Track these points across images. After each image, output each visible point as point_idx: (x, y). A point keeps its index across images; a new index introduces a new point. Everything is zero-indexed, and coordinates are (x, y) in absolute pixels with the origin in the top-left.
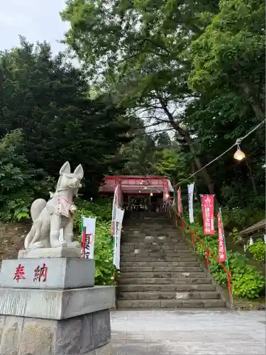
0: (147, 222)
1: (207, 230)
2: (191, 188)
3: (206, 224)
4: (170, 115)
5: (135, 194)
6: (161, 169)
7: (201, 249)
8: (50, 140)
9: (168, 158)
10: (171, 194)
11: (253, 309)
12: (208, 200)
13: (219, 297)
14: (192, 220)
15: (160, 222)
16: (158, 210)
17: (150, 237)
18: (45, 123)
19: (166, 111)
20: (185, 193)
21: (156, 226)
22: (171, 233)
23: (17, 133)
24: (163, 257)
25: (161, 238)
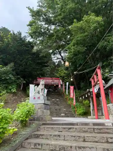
0: (53, 95)
1: (71, 96)
2: (67, 84)
3: (71, 95)
4: (62, 57)
5: (48, 85)
6: (58, 75)
7: (69, 102)
8: (22, 66)
9: (61, 71)
10: (61, 85)
11: (82, 117)
12: (72, 88)
13: (73, 115)
14: (67, 94)
15: (57, 95)
16: (56, 91)
17: (54, 99)
18: (21, 61)
19: (61, 55)
20: (66, 85)
21: (56, 96)
22: (61, 98)
23: (12, 64)
24: (58, 105)
25: (58, 100)
